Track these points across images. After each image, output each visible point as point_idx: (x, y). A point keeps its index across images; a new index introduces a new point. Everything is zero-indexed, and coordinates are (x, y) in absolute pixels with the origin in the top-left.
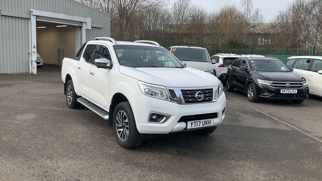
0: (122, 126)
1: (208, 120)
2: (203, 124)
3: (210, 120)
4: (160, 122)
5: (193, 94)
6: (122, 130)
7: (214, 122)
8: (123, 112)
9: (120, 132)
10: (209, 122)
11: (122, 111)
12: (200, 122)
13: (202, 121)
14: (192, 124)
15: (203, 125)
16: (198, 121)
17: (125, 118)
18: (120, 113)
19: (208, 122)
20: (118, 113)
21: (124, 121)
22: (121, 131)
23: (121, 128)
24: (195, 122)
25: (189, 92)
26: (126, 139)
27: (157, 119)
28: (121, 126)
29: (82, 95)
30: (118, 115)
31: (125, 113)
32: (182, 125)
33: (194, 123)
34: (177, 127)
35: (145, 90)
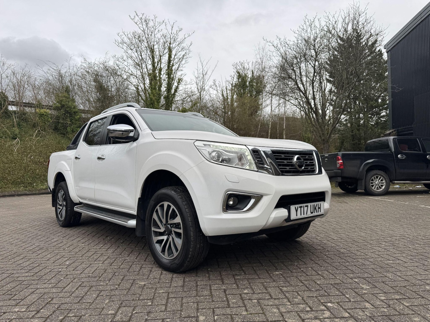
0: (165, 232)
1: (317, 203)
2: (312, 211)
3: (319, 203)
4: (245, 209)
5: (290, 159)
6: (165, 238)
7: (325, 208)
8: (168, 205)
9: (160, 242)
10: (319, 208)
11: (166, 204)
12: (307, 206)
13: (309, 205)
14: (297, 211)
15: (312, 213)
16: (305, 205)
17: (174, 216)
18: (162, 206)
19: (317, 208)
20: (158, 207)
21: (170, 222)
22: (163, 240)
23: (161, 234)
24: (301, 207)
25: (283, 156)
26: (176, 254)
27: (237, 204)
28: (162, 230)
29: (82, 201)
30: (157, 211)
31: (173, 207)
32: (283, 212)
33: (299, 209)
34: (275, 218)
35: (210, 154)
